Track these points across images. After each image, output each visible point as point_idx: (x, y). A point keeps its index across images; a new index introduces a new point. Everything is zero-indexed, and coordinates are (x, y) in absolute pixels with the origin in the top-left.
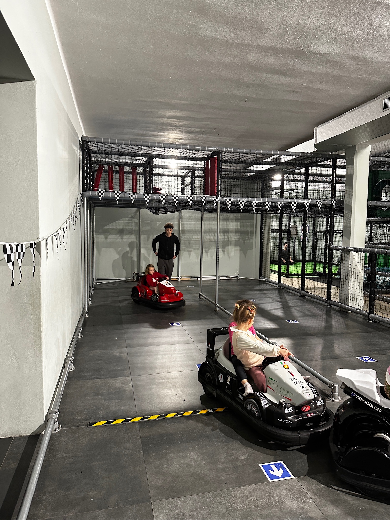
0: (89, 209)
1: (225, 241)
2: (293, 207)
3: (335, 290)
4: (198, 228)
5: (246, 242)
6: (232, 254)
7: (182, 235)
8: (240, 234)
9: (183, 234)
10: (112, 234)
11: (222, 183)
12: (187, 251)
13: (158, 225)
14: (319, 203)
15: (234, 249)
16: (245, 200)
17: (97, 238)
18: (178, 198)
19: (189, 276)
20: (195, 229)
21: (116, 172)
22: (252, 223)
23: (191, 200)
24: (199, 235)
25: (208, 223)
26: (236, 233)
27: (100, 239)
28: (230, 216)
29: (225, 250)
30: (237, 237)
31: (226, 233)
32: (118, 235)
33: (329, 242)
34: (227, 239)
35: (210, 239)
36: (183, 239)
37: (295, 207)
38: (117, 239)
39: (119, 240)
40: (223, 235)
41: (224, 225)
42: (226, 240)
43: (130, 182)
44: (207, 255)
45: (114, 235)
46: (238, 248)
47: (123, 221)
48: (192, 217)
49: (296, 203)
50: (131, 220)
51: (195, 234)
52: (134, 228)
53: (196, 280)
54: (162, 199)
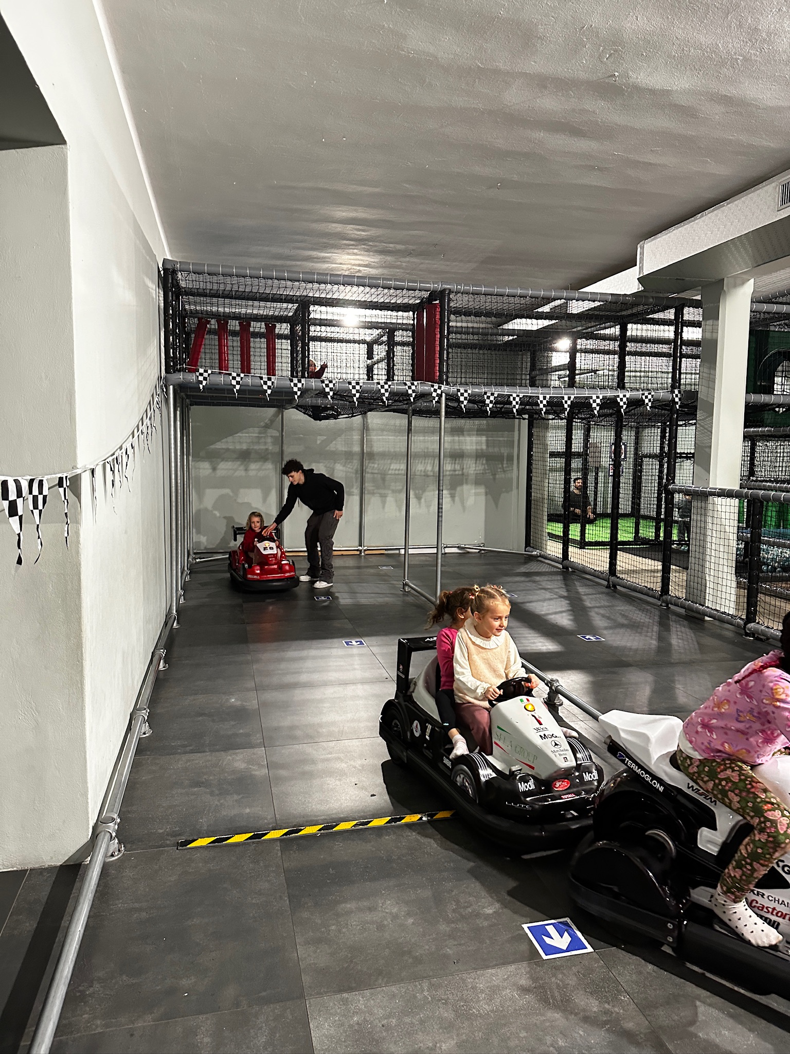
0: (179, 409)
1: (455, 475)
2: (594, 405)
3: (677, 575)
4: (400, 448)
5: (497, 476)
6: (471, 501)
7: (369, 463)
8: (487, 460)
9: (371, 461)
10: (226, 461)
11: (450, 356)
12: (378, 495)
13: (318, 442)
14: (646, 397)
15: (473, 491)
16: (498, 390)
17: (196, 468)
18: (361, 386)
19: (383, 545)
20: (395, 452)
21: (234, 333)
22: (511, 439)
23: (386, 391)
24: (403, 463)
25: (421, 438)
26: (478, 459)
27: (201, 471)
28: (465, 425)
29: (455, 494)
30: (480, 467)
31: (457, 459)
32: (239, 463)
33: (667, 478)
34: (459, 471)
35: (424, 472)
36: (370, 471)
37: (598, 405)
38: (236, 470)
39: (240, 472)
40: (452, 464)
41: (453, 442)
42: (457, 473)
43: (262, 354)
44: (420, 503)
45: (230, 463)
46: (482, 490)
47: (248, 433)
48: (388, 427)
49: (601, 398)
50: (265, 433)
51: (395, 461)
52: (270, 448)
53: (397, 554)
54: (327, 390)
